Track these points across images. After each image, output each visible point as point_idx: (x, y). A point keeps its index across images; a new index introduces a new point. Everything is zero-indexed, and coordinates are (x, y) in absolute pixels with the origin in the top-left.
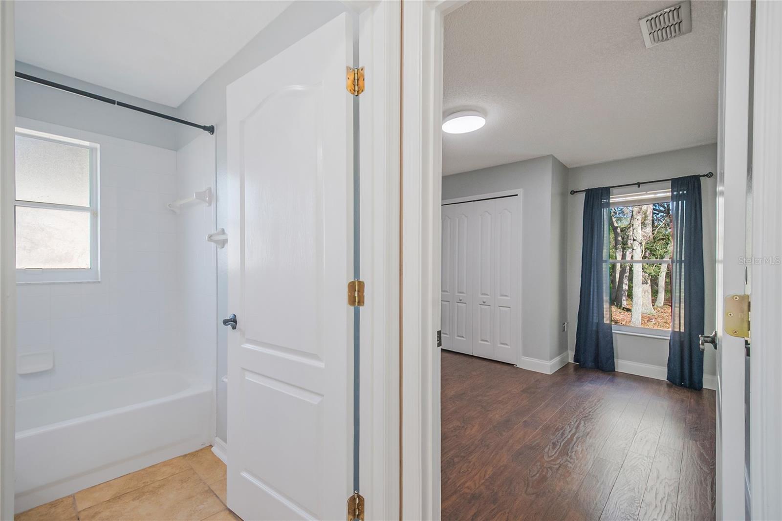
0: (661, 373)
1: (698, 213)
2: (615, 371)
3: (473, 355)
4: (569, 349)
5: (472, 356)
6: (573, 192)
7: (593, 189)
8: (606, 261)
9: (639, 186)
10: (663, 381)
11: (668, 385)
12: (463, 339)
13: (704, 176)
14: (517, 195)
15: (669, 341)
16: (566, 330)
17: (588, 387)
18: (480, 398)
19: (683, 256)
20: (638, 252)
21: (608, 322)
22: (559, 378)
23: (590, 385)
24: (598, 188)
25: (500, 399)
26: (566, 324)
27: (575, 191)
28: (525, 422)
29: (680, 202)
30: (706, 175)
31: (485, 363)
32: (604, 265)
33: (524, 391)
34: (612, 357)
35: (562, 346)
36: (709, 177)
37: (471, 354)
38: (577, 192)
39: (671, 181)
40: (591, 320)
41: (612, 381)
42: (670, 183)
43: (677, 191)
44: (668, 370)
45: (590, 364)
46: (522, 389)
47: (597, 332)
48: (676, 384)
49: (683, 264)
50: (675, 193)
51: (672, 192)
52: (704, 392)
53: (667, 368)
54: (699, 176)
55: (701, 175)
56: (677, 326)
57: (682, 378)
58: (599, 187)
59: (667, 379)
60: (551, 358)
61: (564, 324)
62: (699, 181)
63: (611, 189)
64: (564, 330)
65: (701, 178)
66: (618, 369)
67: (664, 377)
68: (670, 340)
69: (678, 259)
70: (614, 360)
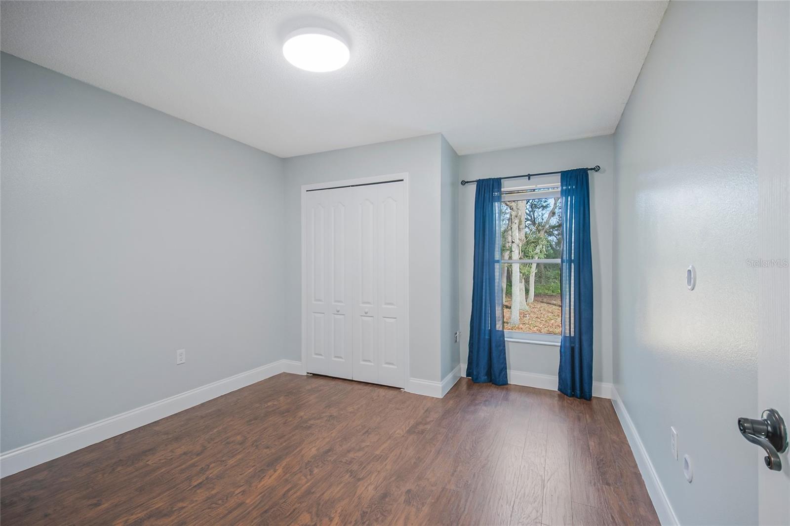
0: (551, 382)
1: (587, 210)
2: (508, 384)
3: (354, 379)
4: (461, 361)
5: (352, 381)
6: (464, 183)
7: (484, 179)
8: (498, 261)
9: (529, 179)
10: (554, 391)
11: (559, 396)
12: (341, 360)
13: (591, 169)
14: (402, 180)
15: (559, 348)
16: (458, 341)
17: (484, 412)
18: (351, 455)
19: (573, 256)
20: (516, 254)
21: (501, 329)
22: (451, 402)
23: (484, 408)
24: (489, 179)
25: (377, 452)
26: (458, 334)
27: (466, 181)
28: (409, 491)
29: (569, 197)
30: (594, 169)
31: (367, 389)
32: (497, 266)
33: (410, 432)
34: (504, 369)
35: (455, 359)
36: (596, 171)
37: (351, 379)
38: (468, 182)
39: (560, 174)
40: (483, 328)
41: (506, 399)
42: (559, 176)
43: (566, 186)
44: (559, 380)
45: (483, 377)
46: (407, 429)
47: (490, 340)
48: (567, 395)
49: (573, 264)
50: (564, 188)
51: (562, 186)
52: (594, 401)
53: (558, 377)
54: (587, 169)
55: (589, 168)
56: (568, 331)
57: (573, 388)
58: (490, 177)
59: (558, 390)
60: (443, 377)
61: (456, 334)
62: (587, 175)
63: (502, 180)
64: (456, 341)
65: (588, 171)
66: (510, 381)
67: (555, 387)
68: (561, 347)
69: (568, 259)
70: (506, 371)
